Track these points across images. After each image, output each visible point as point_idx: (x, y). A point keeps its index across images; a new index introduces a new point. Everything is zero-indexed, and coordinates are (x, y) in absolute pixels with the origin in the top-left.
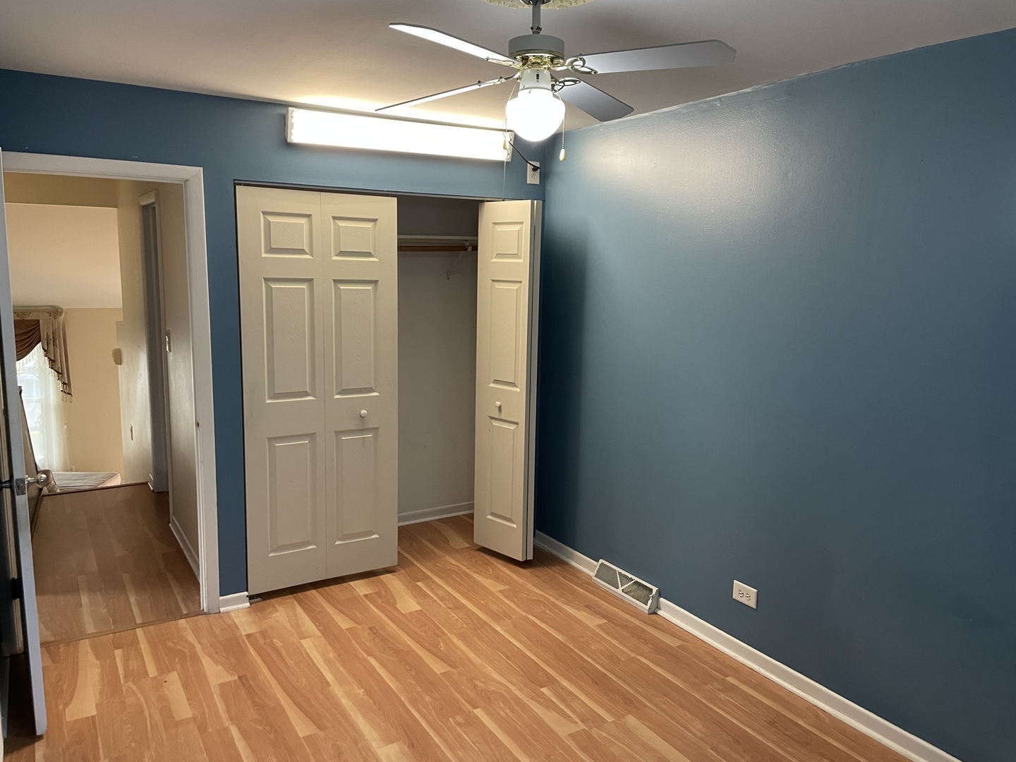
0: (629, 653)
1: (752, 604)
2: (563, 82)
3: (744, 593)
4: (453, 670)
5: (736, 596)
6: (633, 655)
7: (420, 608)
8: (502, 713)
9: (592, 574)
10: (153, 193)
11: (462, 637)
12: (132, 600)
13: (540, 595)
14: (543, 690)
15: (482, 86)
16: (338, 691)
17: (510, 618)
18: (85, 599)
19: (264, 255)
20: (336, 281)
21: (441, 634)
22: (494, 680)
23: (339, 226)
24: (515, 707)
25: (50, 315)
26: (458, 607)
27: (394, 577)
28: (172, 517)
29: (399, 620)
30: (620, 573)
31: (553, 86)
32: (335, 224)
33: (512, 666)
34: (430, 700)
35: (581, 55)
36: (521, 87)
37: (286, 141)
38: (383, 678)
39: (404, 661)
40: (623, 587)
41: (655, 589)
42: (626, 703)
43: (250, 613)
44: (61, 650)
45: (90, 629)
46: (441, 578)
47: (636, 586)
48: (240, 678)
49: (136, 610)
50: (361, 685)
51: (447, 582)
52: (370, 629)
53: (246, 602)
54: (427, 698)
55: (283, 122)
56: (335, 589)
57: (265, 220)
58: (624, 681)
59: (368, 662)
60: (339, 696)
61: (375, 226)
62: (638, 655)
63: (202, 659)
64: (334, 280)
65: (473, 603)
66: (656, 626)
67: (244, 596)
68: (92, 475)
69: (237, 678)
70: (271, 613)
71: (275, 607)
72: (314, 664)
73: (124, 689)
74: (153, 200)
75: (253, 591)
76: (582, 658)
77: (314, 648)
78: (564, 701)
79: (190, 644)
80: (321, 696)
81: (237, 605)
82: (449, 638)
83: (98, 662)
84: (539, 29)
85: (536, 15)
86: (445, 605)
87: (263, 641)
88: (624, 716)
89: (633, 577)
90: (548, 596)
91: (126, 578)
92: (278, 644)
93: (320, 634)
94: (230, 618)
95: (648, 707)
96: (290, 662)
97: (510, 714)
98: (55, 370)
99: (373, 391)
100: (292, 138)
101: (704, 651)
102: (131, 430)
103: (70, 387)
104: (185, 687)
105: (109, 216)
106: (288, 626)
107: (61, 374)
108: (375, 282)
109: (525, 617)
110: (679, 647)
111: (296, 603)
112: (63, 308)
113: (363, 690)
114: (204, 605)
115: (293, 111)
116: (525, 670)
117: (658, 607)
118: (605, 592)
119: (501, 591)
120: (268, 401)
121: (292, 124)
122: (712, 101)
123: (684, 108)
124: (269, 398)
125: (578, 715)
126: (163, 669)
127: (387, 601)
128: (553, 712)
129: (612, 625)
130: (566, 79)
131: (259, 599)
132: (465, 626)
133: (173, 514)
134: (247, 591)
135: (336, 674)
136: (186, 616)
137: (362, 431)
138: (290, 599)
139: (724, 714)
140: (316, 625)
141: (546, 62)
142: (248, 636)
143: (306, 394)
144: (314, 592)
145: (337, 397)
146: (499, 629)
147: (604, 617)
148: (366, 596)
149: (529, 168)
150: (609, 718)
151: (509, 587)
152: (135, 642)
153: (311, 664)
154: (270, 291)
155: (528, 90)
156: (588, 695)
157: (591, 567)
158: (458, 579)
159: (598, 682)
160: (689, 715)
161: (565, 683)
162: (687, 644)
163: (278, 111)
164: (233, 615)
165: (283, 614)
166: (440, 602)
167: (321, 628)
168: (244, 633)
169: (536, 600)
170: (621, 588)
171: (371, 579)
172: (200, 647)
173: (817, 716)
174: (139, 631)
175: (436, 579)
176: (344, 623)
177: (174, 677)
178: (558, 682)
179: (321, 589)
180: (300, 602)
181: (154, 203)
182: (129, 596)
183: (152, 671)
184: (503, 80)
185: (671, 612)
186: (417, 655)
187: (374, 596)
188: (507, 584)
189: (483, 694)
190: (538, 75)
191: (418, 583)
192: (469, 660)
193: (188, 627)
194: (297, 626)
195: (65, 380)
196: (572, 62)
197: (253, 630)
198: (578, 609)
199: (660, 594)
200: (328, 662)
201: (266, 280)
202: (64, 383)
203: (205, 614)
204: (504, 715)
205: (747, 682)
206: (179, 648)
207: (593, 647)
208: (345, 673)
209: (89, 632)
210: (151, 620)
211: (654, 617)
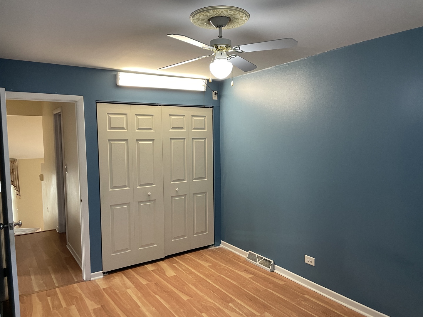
0: (264, 288)
1: (313, 264)
2: (231, 56)
3: (310, 260)
4: (191, 298)
5: (306, 261)
6: (265, 288)
7: (175, 274)
8: (213, 314)
9: (246, 257)
10: (60, 108)
11: (194, 285)
12: (53, 277)
13: (225, 267)
14: (230, 304)
15: (200, 58)
16: (143, 309)
17: (213, 276)
18: (33, 277)
19: (108, 130)
20: (137, 140)
21: (185, 284)
22: (209, 302)
23: (138, 118)
24: (219, 312)
25: (11, 162)
26: (191, 273)
27: (164, 262)
28: (68, 243)
29: (167, 279)
30: (257, 256)
31: (227, 57)
32: (136, 117)
33: (215, 295)
34: (183, 311)
35: (238, 45)
36: (215, 58)
37: (117, 85)
38: (162, 303)
39: (171, 296)
40: (259, 262)
41: (272, 261)
42: (264, 308)
43: (104, 280)
44: (25, 298)
45: (36, 289)
46: (183, 262)
47: (264, 261)
48: (102, 306)
49: (55, 281)
50: (153, 306)
51: (186, 263)
52: (155, 284)
53: (101, 275)
54: (181, 310)
55: (116, 77)
56: (139, 269)
57: (109, 116)
58: (263, 299)
59: (155, 297)
60: (144, 311)
61: (153, 117)
62: (267, 288)
63: (85, 299)
64: (136, 140)
65: (197, 271)
66: (274, 276)
67: (101, 273)
68: (28, 229)
69: (100, 306)
70: (113, 279)
71: (114, 277)
72: (133, 299)
73: (53, 313)
74: (60, 111)
75: (105, 271)
76: (245, 291)
77: (132, 292)
78: (239, 308)
79: (79, 293)
80: (137, 312)
81: (98, 276)
82: (189, 286)
83: (41, 302)
84: (221, 36)
85: (220, 31)
86: (186, 272)
87: (111, 291)
88: (264, 313)
89: (263, 257)
90: (228, 267)
91: (50, 268)
92: (117, 291)
93: (134, 287)
94: (95, 282)
95: (274, 309)
96: (123, 299)
97: (217, 315)
98: (13, 185)
99: (153, 185)
100: (119, 83)
101: (294, 286)
102: (48, 208)
103: (20, 192)
104: (79, 311)
105: (39, 119)
106: (121, 285)
107: (16, 187)
108: (153, 140)
109: (220, 276)
110: (284, 284)
111: (123, 275)
112: (16, 159)
113: (154, 308)
114: (84, 278)
115: (119, 73)
116: (221, 297)
117: (274, 269)
118: (252, 264)
119: (209, 266)
120: (110, 190)
121: (119, 78)
122: (285, 64)
123: (274, 68)
124: (111, 189)
125: (245, 314)
126: (69, 304)
127: (162, 272)
128: (234, 313)
129: (256, 277)
130: (232, 55)
131: (107, 274)
132: (195, 280)
133: (68, 241)
134: (102, 270)
135: (142, 302)
136: (77, 282)
137: (149, 201)
138: (120, 274)
139: (305, 310)
140: (132, 283)
141: (225, 49)
142: (104, 289)
143: (125, 186)
144: (130, 270)
145: (138, 187)
146: (209, 281)
147: (252, 274)
148: (152, 270)
149: (213, 93)
150: (258, 314)
151: (212, 264)
152: (56, 294)
153: (132, 299)
154: (110, 144)
155: (218, 59)
156: (248, 305)
157: (245, 254)
158: (190, 262)
159: (252, 300)
160: (291, 311)
161: (238, 301)
162: (287, 283)
163: (113, 73)
164: (97, 281)
165: (118, 280)
166: (183, 272)
167: (134, 284)
168: (102, 288)
169: (223, 269)
170: (258, 262)
171: (153, 264)
172: (84, 294)
173: (343, 309)
174: (57, 290)
175: (181, 262)
176: (144, 282)
177: (73, 307)
178: (236, 301)
179: (133, 269)
180: (125, 274)
181: (60, 112)
182: (52, 275)
183: (64, 305)
184: (208, 56)
185: (280, 271)
186: (176, 293)
187: (155, 270)
188: (210, 263)
189: (205, 307)
190: (222, 54)
191: (174, 264)
192: (198, 294)
193: (78, 287)
194: (124, 284)
195: (17, 189)
196: (235, 48)
197: (106, 286)
198: (241, 271)
199: (275, 263)
200: (139, 298)
201: (109, 140)
202: (17, 191)
203: (85, 281)
204: (214, 315)
205: (313, 297)
206: (75, 295)
207: (249, 286)
208: (146, 302)
209: (36, 291)
210: (62, 284)
211: (272, 273)
